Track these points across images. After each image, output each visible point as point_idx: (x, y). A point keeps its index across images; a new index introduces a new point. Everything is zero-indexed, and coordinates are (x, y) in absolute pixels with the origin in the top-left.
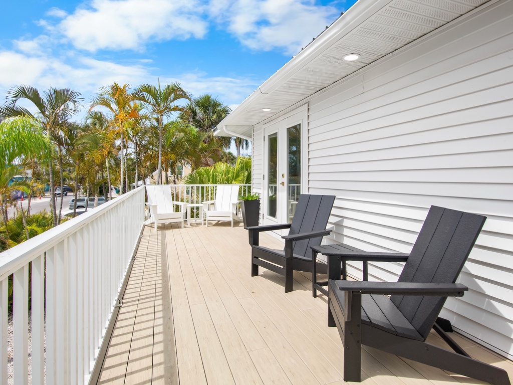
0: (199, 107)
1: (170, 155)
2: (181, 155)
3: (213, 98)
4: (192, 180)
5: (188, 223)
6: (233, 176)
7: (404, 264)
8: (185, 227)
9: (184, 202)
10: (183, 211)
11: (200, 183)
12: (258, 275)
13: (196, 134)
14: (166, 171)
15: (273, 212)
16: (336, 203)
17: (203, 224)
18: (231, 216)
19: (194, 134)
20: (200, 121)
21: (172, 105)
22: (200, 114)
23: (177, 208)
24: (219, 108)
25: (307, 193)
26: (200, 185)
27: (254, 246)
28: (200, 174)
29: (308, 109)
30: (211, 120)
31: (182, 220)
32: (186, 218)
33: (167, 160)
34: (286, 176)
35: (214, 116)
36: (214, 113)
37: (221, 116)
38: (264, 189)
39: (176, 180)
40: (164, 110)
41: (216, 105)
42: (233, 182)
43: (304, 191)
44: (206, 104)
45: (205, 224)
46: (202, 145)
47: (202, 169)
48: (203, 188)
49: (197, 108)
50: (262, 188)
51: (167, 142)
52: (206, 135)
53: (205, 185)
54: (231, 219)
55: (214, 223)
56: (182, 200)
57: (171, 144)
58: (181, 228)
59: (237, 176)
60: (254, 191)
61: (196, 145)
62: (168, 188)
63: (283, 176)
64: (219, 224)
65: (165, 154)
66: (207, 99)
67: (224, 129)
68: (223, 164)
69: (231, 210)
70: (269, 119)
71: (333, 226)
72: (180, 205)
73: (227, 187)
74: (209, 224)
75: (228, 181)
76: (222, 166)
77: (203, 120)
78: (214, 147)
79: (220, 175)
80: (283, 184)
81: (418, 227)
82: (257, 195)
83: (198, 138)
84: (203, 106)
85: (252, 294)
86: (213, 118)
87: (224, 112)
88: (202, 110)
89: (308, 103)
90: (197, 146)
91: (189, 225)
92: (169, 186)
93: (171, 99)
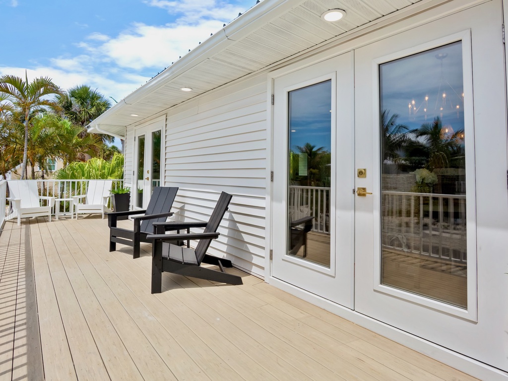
0: (76, 98)
1: (37, 149)
2: (51, 150)
3: (92, 89)
4: (63, 175)
5: (57, 217)
6: (109, 172)
7: (205, 228)
8: (52, 221)
9: (52, 196)
10: (50, 205)
11: (72, 178)
12: (115, 250)
13: (69, 128)
14: (33, 165)
15: (140, 204)
16: (179, 193)
17: (72, 218)
18: (102, 208)
19: (67, 129)
20: (76, 113)
21: (42, 98)
22: (76, 106)
23: (45, 203)
24: (98, 101)
25: (163, 186)
26: (71, 181)
27: (112, 228)
28: (72, 169)
29: (166, 119)
30: (89, 114)
31: (49, 214)
32: (55, 213)
33: (34, 155)
34: (150, 172)
35: (93, 109)
36: (92, 106)
37: (101, 110)
38: (133, 183)
39: (45, 176)
40: (32, 103)
41: (95, 97)
42: (109, 177)
43: (162, 185)
44: (84, 96)
45: (74, 217)
46: (77, 139)
47: (75, 164)
48: (73, 183)
49: (73, 99)
50: (132, 183)
51: (34, 135)
52: (81, 130)
53: (76, 181)
54: (102, 212)
55: (85, 216)
56: (50, 195)
57: (40, 137)
58: (48, 221)
59: (113, 172)
60: (126, 185)
61: (68, 140)
62: (35, 183)
63: (148, 172)
64: (90, 217)
65: (32, 147)
66: (85, 90)
67: (97, 127)
68: (99, 160)
69: (102, 204)
70: (139, 123)
71: (179, 210)
72: (48, 199)
73: (101, 182)
74: (79, 217)
75: (103, 177)
76: (98, 162)
77: (79, 112)
78: (90, 143)
79: (94, 170)
80: (148, 179)
81: (214, 205)
82: (128, 189)
83: (71, 133)
84: (81, 97)
85: (106, 262)
86: (92, 112)
87: (104, 105)
88: (78, 102)
89: (166, 114)
90: (71, 141)
91: (57, 219)
92: (35, 181)
93: (40, 92)
